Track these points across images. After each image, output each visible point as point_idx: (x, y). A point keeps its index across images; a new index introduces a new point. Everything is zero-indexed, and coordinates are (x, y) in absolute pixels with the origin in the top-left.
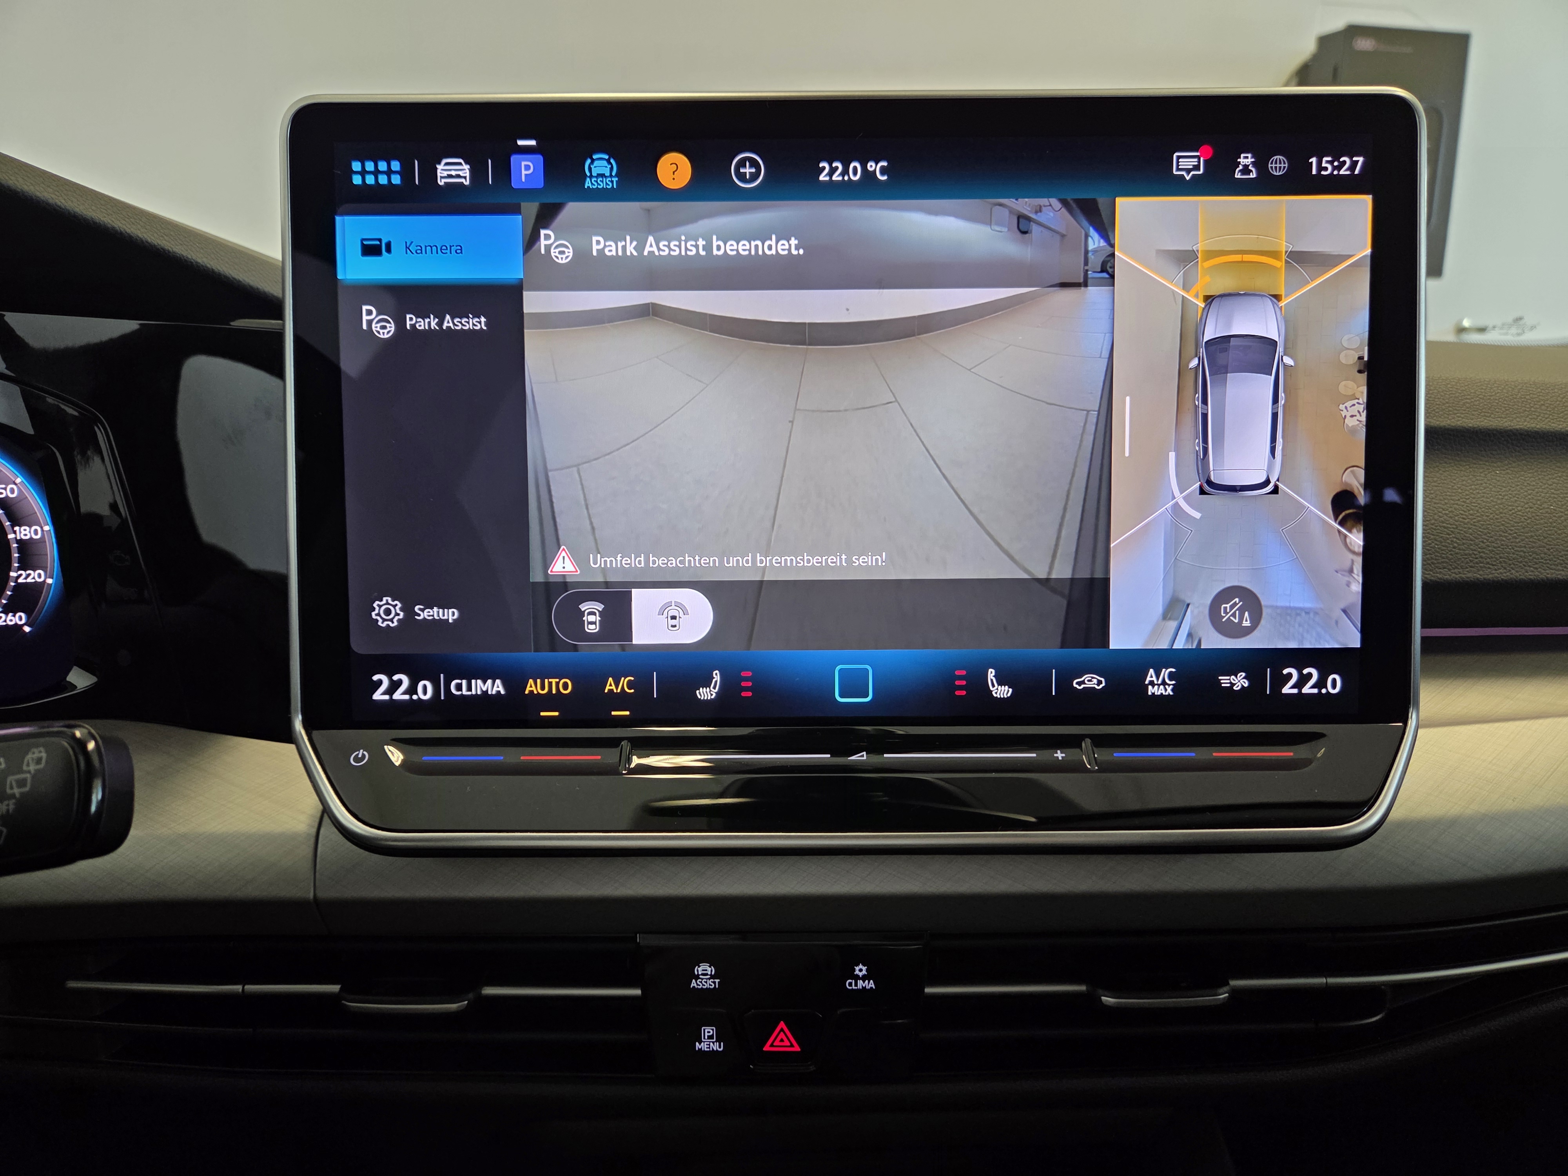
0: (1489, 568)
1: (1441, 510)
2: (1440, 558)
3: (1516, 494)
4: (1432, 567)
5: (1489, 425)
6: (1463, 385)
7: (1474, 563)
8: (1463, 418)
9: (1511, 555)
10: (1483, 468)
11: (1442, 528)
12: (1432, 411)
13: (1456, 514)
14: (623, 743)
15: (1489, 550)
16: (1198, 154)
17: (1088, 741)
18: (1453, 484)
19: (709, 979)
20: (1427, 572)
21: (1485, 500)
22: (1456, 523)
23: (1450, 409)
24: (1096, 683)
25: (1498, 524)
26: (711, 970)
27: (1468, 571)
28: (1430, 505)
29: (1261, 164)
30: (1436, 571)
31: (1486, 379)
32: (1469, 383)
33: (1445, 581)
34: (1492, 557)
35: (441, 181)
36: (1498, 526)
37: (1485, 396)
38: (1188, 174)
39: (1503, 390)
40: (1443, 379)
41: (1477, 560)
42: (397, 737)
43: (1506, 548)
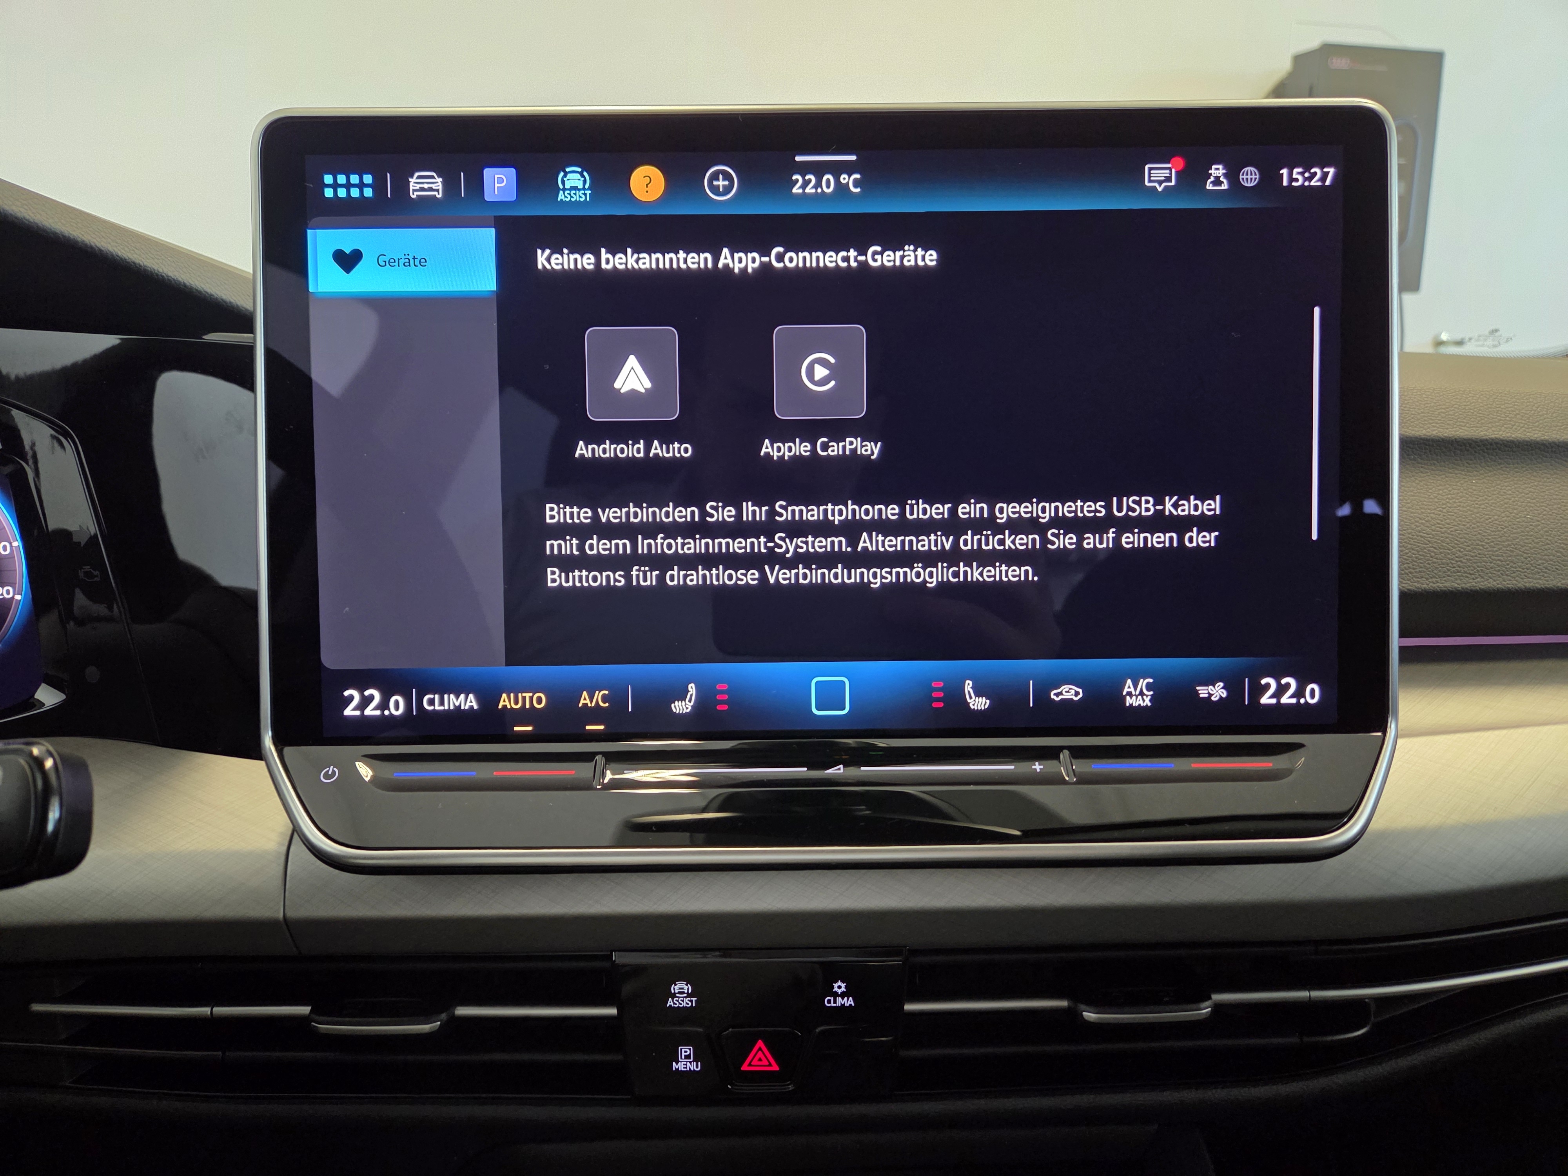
0: (1467, 577)
1: (1418, 519)
2: (1417, 567)
3: (1493, 503)
4: (1410, 577)
5: (1464, 434)
6: (1437, 395)
7: (1451, 573)
8: (1438, 428)
9: (1488, 564)
10: (1459, 478)
11: (1419, 537)
12: (1408, 420)
13: (1433, 524)
14: (597, 758)
15: (1467, 559)
16: (1169, 165)
17: (1066, 752)
18: (1429, 494)
19: (686, 997)
20: (1404, 582)
21: (1461, 509)
22: (1433, 533)
23: (1426, 418)
24: (1074, 694)
25: (1475, 533)
26: (687, 988)
27: (1445, 581)
28: (1406, 514)
29: (1233, 175)
30: (1414, 580)
31: (1461, 389)
32: (1444, 393)
33: (1422, 590)
34: (1470, 567)
35: (413, 194)
36: (1475, 535)
37: (1460, 406)
38: (1160, 186)
39: (1478, 400)
40: (1417, 390)
41: (1454, 569)
42: (367, 754)
43: (1483, 557)
